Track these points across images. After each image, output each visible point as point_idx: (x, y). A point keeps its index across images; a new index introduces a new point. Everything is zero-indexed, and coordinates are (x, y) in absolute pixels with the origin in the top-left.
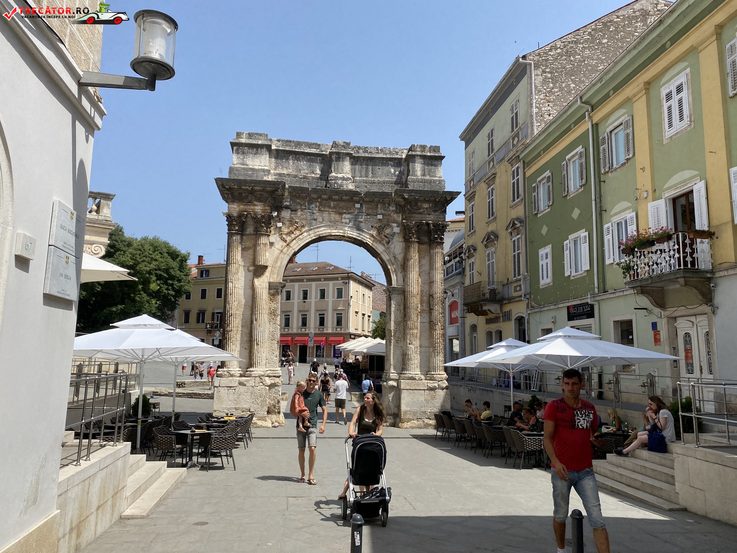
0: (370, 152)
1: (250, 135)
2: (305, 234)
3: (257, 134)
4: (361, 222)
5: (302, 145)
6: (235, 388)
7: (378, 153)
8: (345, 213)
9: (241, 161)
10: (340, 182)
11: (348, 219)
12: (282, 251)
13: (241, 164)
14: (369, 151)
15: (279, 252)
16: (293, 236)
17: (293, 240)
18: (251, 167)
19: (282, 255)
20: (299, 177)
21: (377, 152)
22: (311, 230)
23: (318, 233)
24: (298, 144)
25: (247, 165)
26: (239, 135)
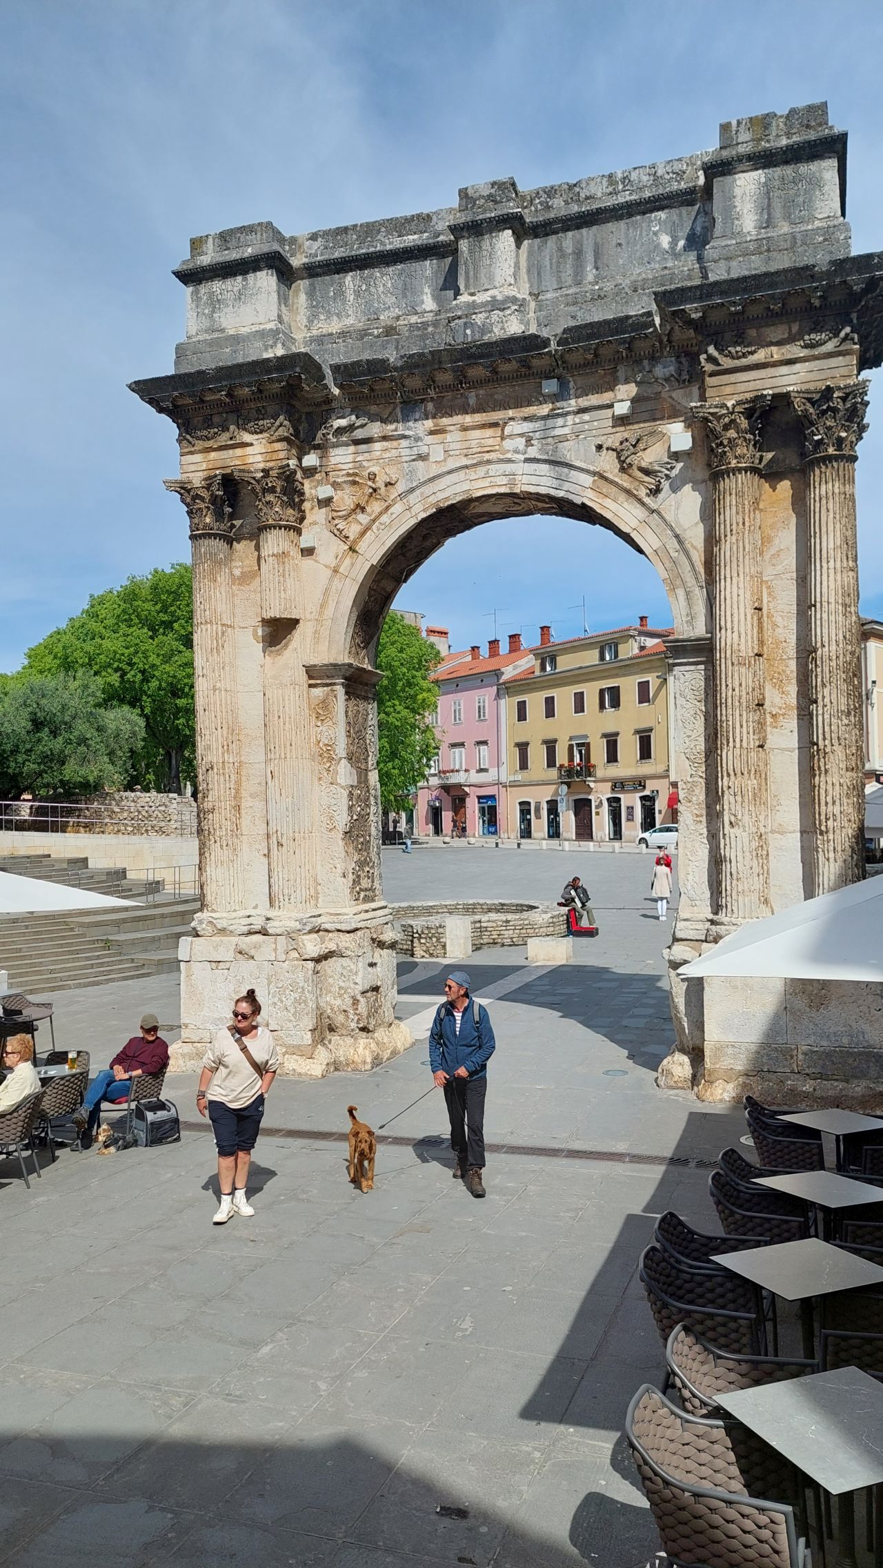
0: (587, 198)
1: (225, 238)
2: (398, 508)
3: (242, 229)
4: (563, 439)
5: (379, 231)
6: (228, 965)
7: (615, 193)
8: (512, 419)
9: (206, 323)
10: (479, 319)
11: (521, 435)
12: (336, 571)
13: (206, 331)
14: (583, 195)
15: (329, 572)
16: (363, 518)
17: (363, 534)
18: (231, 332)
19: (337, 583)
20: (370, 334)
21: (611, 189)
22: (412, 490)
23: (433, 499)
24: (370, 230)
25: (223, 330)
26: (197, 244)
